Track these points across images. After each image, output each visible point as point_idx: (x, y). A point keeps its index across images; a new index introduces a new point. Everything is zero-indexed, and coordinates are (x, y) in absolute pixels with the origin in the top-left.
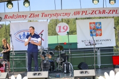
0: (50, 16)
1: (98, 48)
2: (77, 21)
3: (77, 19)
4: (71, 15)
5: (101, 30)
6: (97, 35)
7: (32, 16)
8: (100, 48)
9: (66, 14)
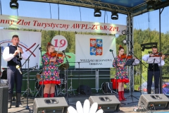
0: (44, 25)
1: (97, 69)
2: (76, 35)
3: (76, 33)
4: (70, 27)
5: (101, 48)
6: (97, 54)
7: (21, 22)
8: (100, 69)
9: (64, 26)
